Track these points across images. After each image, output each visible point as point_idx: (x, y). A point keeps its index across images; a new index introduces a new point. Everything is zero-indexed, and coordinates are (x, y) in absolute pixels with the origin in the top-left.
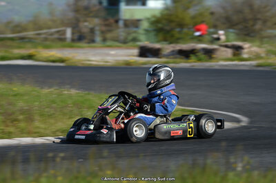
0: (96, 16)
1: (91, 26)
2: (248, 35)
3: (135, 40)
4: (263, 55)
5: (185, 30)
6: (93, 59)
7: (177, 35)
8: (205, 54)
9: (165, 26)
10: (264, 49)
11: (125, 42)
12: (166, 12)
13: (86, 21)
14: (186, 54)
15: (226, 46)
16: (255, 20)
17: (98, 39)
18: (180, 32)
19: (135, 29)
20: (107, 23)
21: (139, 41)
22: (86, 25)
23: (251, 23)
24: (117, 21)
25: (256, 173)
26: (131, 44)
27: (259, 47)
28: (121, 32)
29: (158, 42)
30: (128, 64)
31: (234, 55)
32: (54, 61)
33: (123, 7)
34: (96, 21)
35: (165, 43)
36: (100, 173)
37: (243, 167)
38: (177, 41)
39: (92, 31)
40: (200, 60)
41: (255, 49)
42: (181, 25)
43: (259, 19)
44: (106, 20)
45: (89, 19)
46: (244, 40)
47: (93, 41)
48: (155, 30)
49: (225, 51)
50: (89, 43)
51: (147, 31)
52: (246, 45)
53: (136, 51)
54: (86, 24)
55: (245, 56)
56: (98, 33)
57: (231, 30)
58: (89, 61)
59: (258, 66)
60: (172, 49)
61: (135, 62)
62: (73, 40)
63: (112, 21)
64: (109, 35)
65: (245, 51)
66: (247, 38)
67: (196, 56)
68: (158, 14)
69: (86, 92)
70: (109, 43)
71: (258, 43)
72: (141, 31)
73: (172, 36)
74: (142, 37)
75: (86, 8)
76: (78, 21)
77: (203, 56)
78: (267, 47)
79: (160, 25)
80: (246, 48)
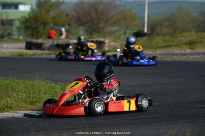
19: (10, 27)
30: (21, 55)
52: (107, 41)
55: (106, 49)
65: (106, 45)
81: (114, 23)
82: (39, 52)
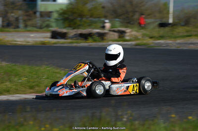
0: (20, 9)
1: (16, 16)
2: (129, 23)
3: (48, 26)
4: (140, 37)
5: (84, 19)
6: (18, 40)
7: (78, 23)
8: (99, 36)
9: (70, 16)
10: (140, 33)
11: (41, 28)
12: (70, 6)
13: (12, 13)
14: (85, 37)
15: (114, 31)
16: (134, 12)
17: (21, 25)
18: (80, 21)
19: (48, 19)
20: (27, 14)
21: (51, 27)
22: (12, 16)
23: (131, 14)
24: (35, 13)
25: (137, 122)
26: (45, 29)
27: (137, 31)
28: (38, 21)
29: (65, 28)
30: (43, 43)
31: (120, 37)
33: (39, 3)
34: (20, 12)
35: (70, 28)
36: (25, 123)
37: (128, 118)
38: (78, 27)
39: (17, 19)
40: (95, 41)
41: (134, 33)
42: (81, 16)
43: (137, 12)
44: (27, 12)
45: (14, 11)
46: (127, 27)
47: (18, 27)
48: (62, 19)
49: (113, 34)
50: (14, 28)
51: (57, 20)
52: (128, 30)
53: (49, 35)
54: (12, 14)
55: (127, 38)
56: (21, 21)
57: (117, 19)
58: (15, 41)
59: (137, 45)
60: (75, 33)
61: (49, 42)
62: (3, 26)
63: (31, 12)
64: (29, 23)
65: (127, 34)
66: (129, 25)
67: (93, 38)
68: (64, 8)
69: (14, 64)
70: (29, 29)
71: (136, 29)
72: (52, 20)
73: (75, 24)
74: (54, 24)
75: (13, 3)
76: (7, 12)
77: (97, 38)
78: (143, 31)
79: (66, 16)
80: (127, 33)
81: (149, 15)
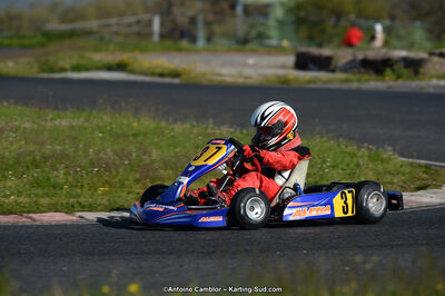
1: (190, 13)
8: (407, 67)
21: (269, 38)
24: (233, 6)
30: (284, 81)
32: (162, 75)
40: (399, 77)
58: (219, 75)
61: (296, 79)
67: (394, 70)
72: (272, 23)
82: (323, 75)
